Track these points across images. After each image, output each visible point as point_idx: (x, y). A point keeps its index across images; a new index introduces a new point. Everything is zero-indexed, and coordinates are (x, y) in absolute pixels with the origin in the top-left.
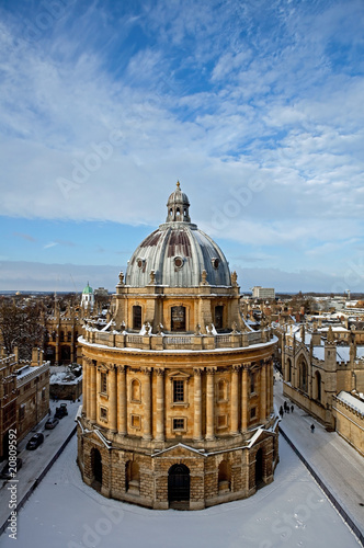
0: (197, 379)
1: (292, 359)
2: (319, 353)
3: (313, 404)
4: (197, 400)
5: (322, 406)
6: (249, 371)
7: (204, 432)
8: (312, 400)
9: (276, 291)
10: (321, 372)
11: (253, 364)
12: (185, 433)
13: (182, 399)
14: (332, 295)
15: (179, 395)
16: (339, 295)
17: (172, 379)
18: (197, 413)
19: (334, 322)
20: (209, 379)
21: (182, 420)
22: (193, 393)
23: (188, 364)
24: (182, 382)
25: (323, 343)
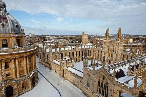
0: (13, 61)
1: (41, 53)
2: (48, 51)
3: (46, 64)
4: (14, 67)
5: (49, 64)
6: (29, 57)
7: (16, 76)
8: (46, 63)
9: (36, 35)
10: (48, 55)
11: (30, 55)
12: (10, 77)
13: (8, 68)
14: (51, 36)
15: (7, 66)
16: (52, 36)
17: (4, 62)
18: (14, 71)
19: (51, 43)
20: (17, 61)
21: (9, 74)
22: (12, 65)
23: (9, 57)
24: (8, 63)
25: (48, 48)
